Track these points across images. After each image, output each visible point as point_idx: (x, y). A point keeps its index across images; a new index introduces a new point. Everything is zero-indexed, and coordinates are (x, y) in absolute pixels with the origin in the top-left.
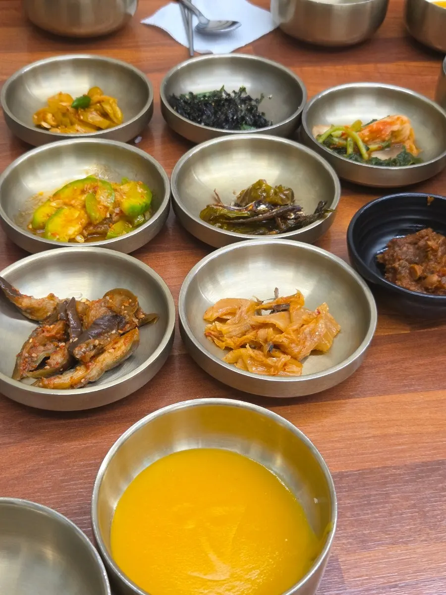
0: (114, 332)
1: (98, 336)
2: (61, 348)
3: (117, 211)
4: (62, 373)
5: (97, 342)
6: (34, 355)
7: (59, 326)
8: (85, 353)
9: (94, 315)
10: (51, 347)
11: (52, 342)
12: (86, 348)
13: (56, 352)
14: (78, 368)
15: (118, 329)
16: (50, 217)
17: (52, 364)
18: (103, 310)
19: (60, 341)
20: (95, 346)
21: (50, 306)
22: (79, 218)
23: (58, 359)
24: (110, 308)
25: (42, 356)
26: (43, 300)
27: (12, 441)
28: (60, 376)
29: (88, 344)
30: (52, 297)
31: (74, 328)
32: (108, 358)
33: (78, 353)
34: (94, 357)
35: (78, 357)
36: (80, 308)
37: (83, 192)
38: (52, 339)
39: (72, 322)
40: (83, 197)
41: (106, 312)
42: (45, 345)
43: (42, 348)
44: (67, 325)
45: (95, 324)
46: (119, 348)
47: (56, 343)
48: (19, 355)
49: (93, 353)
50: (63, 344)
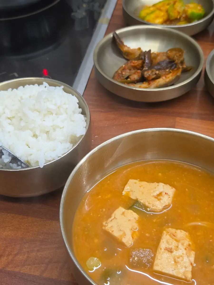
0: (168, 70)
1: (159, 70)
2: (138, 72)
3: (184, 16)
4: (135, 83)
5: (157, 72)
6: (124, 73)
7: (140, 62)
8: (149, 75)
9: (159, 59)
10: (133, 71)
11: (134, 69)
12: (151, 73)
13: (135, 73)
14: (144, 83)
15: (170, 69)
16: (148, 14)
17: (132, 78)
18: (164, 58)
19: (138, 69)
20: (156, 74)
21: (138, 54)
22: (163, 16)
23: (135, 77)
24: (168, 57)
25: (128, 74)
26: (135, 49)
27: (103, 111)
28: (134, 84)
29: (153, 71)
30: (140, 49)
31: (147, 63)
32: (161, 81)
33: (146, 74)
34: (154, 79)
35: (146, 76)
36: (153, 56)
37: (168, 4)
38: (135, 67)
39: (147, 61)
40: (168, 7)
41: (165, 59)
42: (130, 70)
43: (128, 71)
44: (144, 62)
45: (159, 64)
46: (168, 77)
47: (136, 70)
48: (117, 72)
49: (154, 76)
50: (140, 71)
